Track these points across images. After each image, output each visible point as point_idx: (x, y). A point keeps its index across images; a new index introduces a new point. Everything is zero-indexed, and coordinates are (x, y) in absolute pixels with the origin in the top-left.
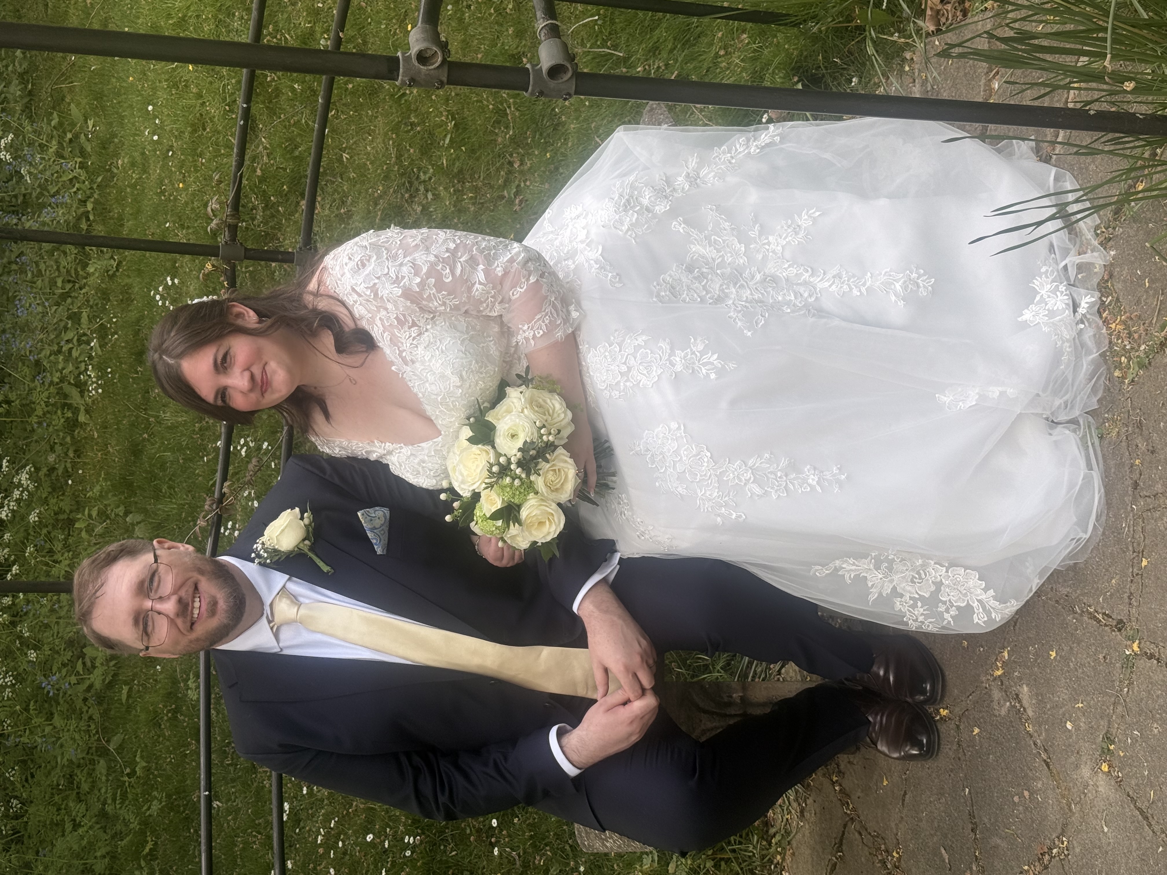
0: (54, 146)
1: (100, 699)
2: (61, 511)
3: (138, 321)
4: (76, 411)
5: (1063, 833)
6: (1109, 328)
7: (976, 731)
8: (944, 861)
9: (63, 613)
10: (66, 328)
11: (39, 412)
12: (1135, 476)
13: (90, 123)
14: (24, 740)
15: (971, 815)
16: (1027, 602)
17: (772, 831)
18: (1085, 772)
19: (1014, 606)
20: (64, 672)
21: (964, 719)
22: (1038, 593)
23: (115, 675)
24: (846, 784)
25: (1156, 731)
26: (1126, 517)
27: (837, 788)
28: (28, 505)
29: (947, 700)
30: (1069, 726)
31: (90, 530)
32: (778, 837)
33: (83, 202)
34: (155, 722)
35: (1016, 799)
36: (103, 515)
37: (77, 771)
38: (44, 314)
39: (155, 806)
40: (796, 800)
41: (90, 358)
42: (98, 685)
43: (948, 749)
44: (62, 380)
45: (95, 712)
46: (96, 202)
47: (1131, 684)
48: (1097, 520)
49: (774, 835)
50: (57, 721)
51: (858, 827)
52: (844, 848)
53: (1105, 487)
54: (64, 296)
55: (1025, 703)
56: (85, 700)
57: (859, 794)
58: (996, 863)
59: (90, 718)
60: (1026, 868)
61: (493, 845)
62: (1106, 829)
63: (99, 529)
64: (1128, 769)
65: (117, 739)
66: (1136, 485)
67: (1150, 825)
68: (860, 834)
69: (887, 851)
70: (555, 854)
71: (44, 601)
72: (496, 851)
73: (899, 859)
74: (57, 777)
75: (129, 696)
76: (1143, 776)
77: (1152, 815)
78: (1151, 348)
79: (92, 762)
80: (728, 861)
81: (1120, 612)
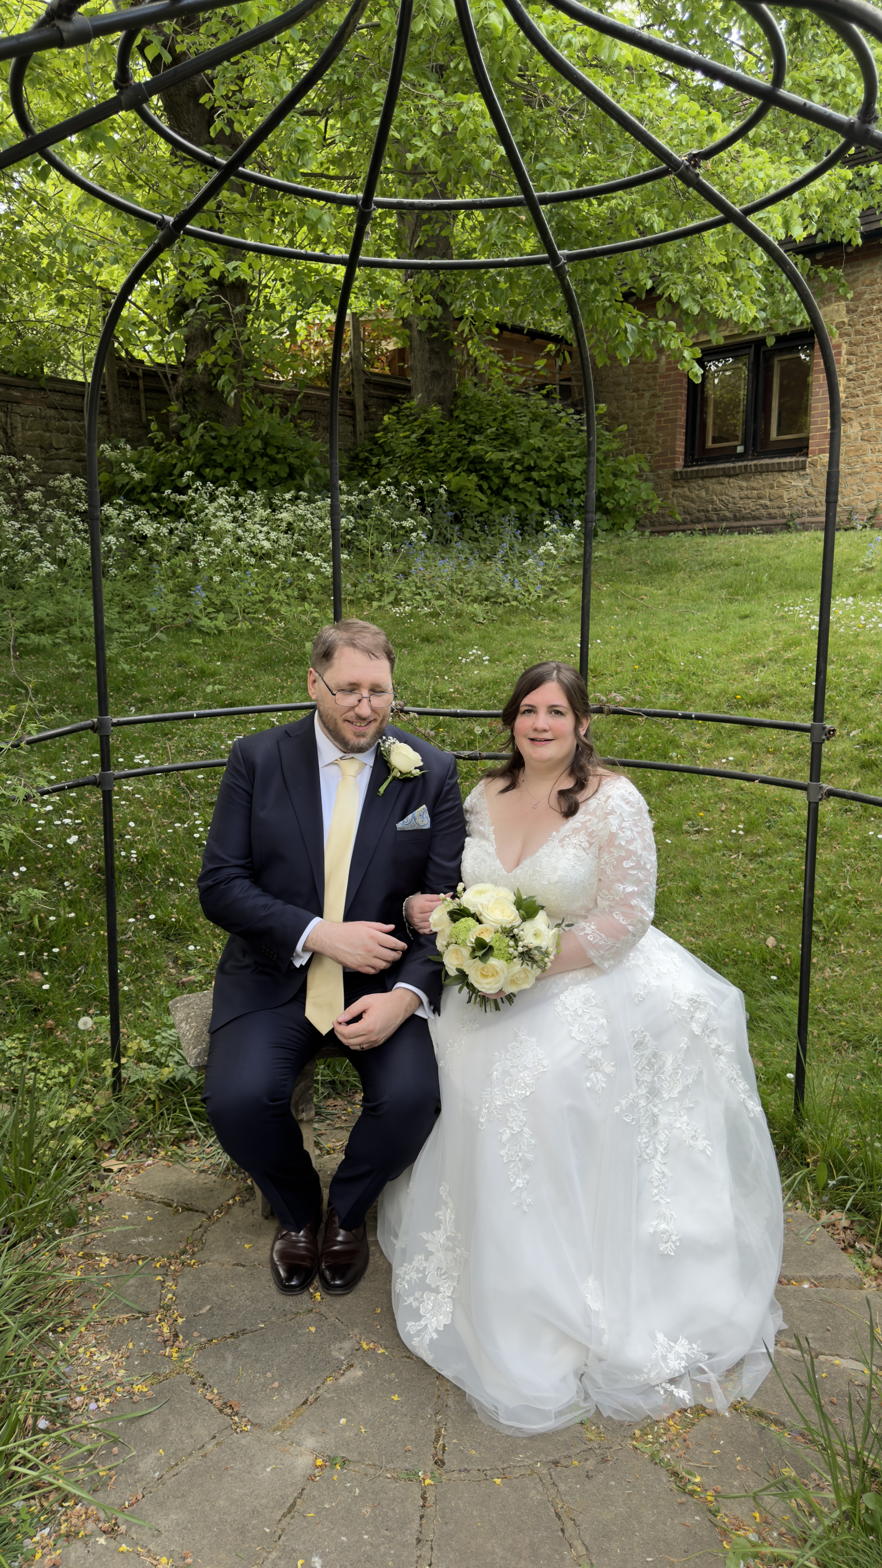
0: (549, 579)
1: (188, 625)
2: (311, 593)
3: (449, 638)
4: (379, 600)
5: (253, 1425)
6: (669, 1418)
7: (313, 1329)
8: (200, 1309)
9: (246, 597)
10: (433, 591)
11: (377, 576)
12: (564, 1462)
13: (566, 601)
14: (157, 576)
15: (244, 1332)
16: (430, 1367)
17: (183, 1145)
18: (310, 1442)
19: (428, 1357)
20: (206, 600)
21: (319, 1317)
22: (439, 1376)
23: (208, 634)
24: (236, 1210)
25: (364, 1511)
26: (528, 1457)
27: (231, 1202)
28: (317, 571)
29: (328, 1298)
30: (343, 1421)
31: (304, 612)
32: (180, 1152)
33: (516, 599)
34: (182, 663)
35: (269, 1375)
36: (315, 620)
37: (136, 612)
38: (441, 577)
39: (126, 667)
40: (212, 1165)
41: (417, 608)
42: (201, 623)
43: (289, 1302)
44: (400, 591)
45: (180, 622)
46: (517, 607)
47: (396, 1479)
48: (518, 1429)
49: (179, 1148)
50: (172, 597)
51: (205, 1224)
52: (186, 1213)
53: (545, 1433)
54: (451, 588)
55: (349, 1374)
56: (187, 614)
57: (232, 1222)
58: (211, 1360)
59: (174, 619)
60: (216, 1391)
61: (135, 916)
62: (268, 1470)
63: (304, 618)
64: (325, 1486)
65: (163, 637)
66: (556, 1463)
67: (284, 1515)
68: (200, 1226)
69: (194, 1253)
70: (134, 965)
71: (253, 585)
72: (132, 920)
73: (189, 1265)
74: (131, 598)
75: (196, 644)
76: (323, 1503)
77: (293, 1517)
78: (668, 1464)
79: (145, 622)
80: (153, 1111)
81: (451, 1461)
